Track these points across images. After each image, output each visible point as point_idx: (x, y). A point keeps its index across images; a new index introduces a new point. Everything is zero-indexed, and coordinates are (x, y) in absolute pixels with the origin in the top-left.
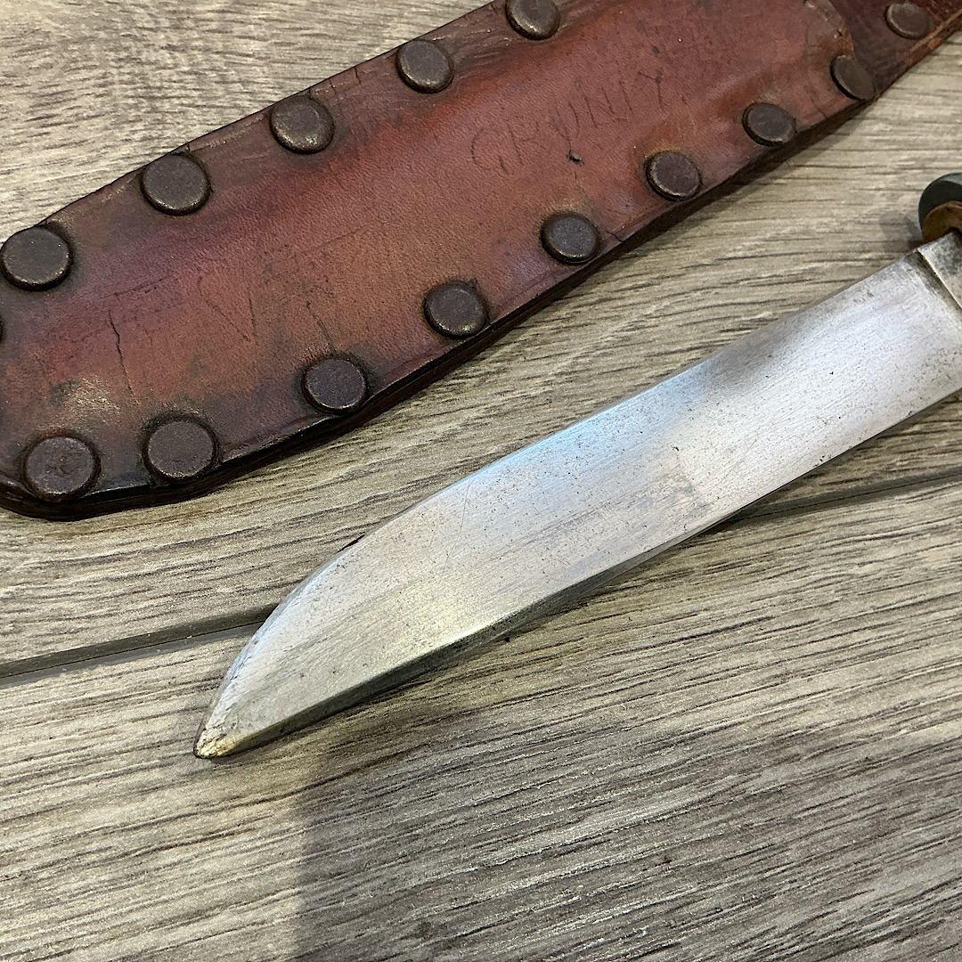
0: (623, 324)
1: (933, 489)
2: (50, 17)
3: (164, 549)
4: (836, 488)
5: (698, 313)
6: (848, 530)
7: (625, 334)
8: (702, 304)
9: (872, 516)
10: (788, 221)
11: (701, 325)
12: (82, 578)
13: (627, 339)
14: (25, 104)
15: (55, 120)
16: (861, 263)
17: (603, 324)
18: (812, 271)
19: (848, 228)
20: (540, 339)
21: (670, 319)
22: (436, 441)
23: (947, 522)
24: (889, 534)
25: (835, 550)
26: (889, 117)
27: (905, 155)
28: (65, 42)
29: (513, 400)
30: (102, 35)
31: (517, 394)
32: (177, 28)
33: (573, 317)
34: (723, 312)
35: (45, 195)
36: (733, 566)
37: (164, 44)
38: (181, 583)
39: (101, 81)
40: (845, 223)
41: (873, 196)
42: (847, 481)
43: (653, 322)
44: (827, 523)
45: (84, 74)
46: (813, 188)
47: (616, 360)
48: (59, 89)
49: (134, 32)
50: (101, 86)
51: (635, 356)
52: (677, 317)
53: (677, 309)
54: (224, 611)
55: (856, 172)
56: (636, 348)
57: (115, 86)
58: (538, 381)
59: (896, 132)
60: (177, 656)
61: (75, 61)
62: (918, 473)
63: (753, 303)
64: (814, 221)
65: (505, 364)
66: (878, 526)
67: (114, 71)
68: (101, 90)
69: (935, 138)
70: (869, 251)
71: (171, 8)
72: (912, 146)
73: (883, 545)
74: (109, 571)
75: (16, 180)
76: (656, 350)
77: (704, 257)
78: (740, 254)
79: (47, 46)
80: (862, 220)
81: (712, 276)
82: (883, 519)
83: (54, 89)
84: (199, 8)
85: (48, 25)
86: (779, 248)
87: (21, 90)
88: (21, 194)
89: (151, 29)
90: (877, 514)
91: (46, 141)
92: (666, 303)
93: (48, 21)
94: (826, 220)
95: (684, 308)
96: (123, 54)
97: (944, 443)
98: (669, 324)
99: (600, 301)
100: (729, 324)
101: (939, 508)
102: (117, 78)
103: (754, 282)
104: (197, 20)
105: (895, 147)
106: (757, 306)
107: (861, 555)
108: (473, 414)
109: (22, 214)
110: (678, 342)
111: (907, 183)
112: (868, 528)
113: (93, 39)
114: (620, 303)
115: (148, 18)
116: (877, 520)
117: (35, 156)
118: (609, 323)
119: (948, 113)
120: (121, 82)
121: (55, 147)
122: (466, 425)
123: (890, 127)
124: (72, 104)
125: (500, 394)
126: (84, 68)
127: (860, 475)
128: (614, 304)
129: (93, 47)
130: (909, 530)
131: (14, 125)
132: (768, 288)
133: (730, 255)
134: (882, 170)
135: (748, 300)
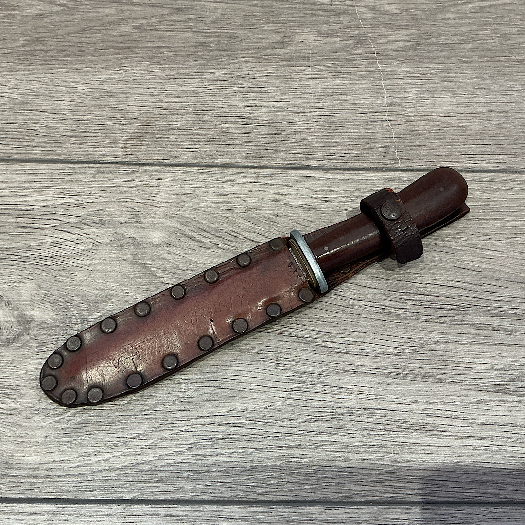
0: (173, 432)
1: (249, 506)
2: (50, 319)
3: (27, 476)
4: (216, 499)
5: (198, 432)
6: (214, 513)
7: (172, 436)
8: (200, 429)
9: (224, 510)
10: (241, 405)
11: (197, 437)
12: (8, 480)
13: (172, 437)
14: (36, 345)
15: (42, 351)
16: (260, 423)
17: (167, 431)
18: (242, 424)
19: (261, 410)
20: (146, 433)
21: (188, 433)
22: (104, 460)
23: (249, 517)
24: (227, 517)
25: (207, 518)
26: (296, 370)
27: (295, 385)
28: (52, 327)
29: (130, 451)
30: (62, 325)
31: (132, 450)
32: (81, 323)
33: (159, 428)
34: (206, 433)
35: (32, 373)
36: (173, 516)
37: (76, 329)
38: (28, 487)
39: (57, 340)
40: (261, 408)
41: (275, 399)
42: (221, 497)
43: (182, 433)
44: (208, 509)
45: (53, 337)
46: (255, 394)
47: (165, 444)
48: (46, 341)
49: (70, 324)
50: (56, 341)
51: (172, 443)
52: (190, 433)
53: (192, 430)
54: (35, 496)
55: (274, 390)
56: (174, 441)
57: (60, 341)
58: (140, 447)
59: (296, 376)
60: (21, 505)
61: (52, 333)
62: (246, 499)
63: (217, 432)
64: (251, 406)
65: (132, 440)
66: (224, 514)
67: (61, 337)
68: (56, 343)
69: (310, 380)
70: (265, 419)
71: (83, 317)
72: (299, 382)
73: (224, 520)
74: (14, 480)
75: (26, 368)
76: (179, 443)
77: (208, 413)
78: (220, 414)
79: (46, 328)
80: (268, 408)
81: (208, 420)
82: (228, 512)
83: (44, 341)
84: (90, 317)
85: (49, 321)
86: (234, 414)
87: (36, 341)
88: (27, 372)
89: (75, 324)
90: (226, 510)
91: (38, 357)
92: (189, 427)
93: (49, 320)
94: (254, 406)
95: (194, 430)
96: (65, 332)
97: (260, 491)
98: (187, 435)
99: (169, 424)
100: (206, 438)
101: (248, 513)
102: (61, 339)
103: (220, 424)
104: (88, 321)
105: (293, 382)
106: (218, 433)
107: (215, 522)
108: (118, 454)
109: (25, 378)
110: (187, 441)
111: (291, 396)
112: (221, 514)
113: (59, 326)
114: (174, 425)
115: (75, 320)
116: (225, 512)
117: (33, 361)
118: (168, 431)
119: (320, 371)
120: (62, 340)
121: (39, 359)
122: (114, 457)
123: (295, 374)
124: (48, 346)
125: (127, 449)
126: (54, 335)
127: (226, 496)
128: (172, 425)
129: (58, 328)
130: (234, 517)
131: (31, 351)
132: (224, 427)
133: (217, 414)
134: (284, 390)
135: (216, 430)
